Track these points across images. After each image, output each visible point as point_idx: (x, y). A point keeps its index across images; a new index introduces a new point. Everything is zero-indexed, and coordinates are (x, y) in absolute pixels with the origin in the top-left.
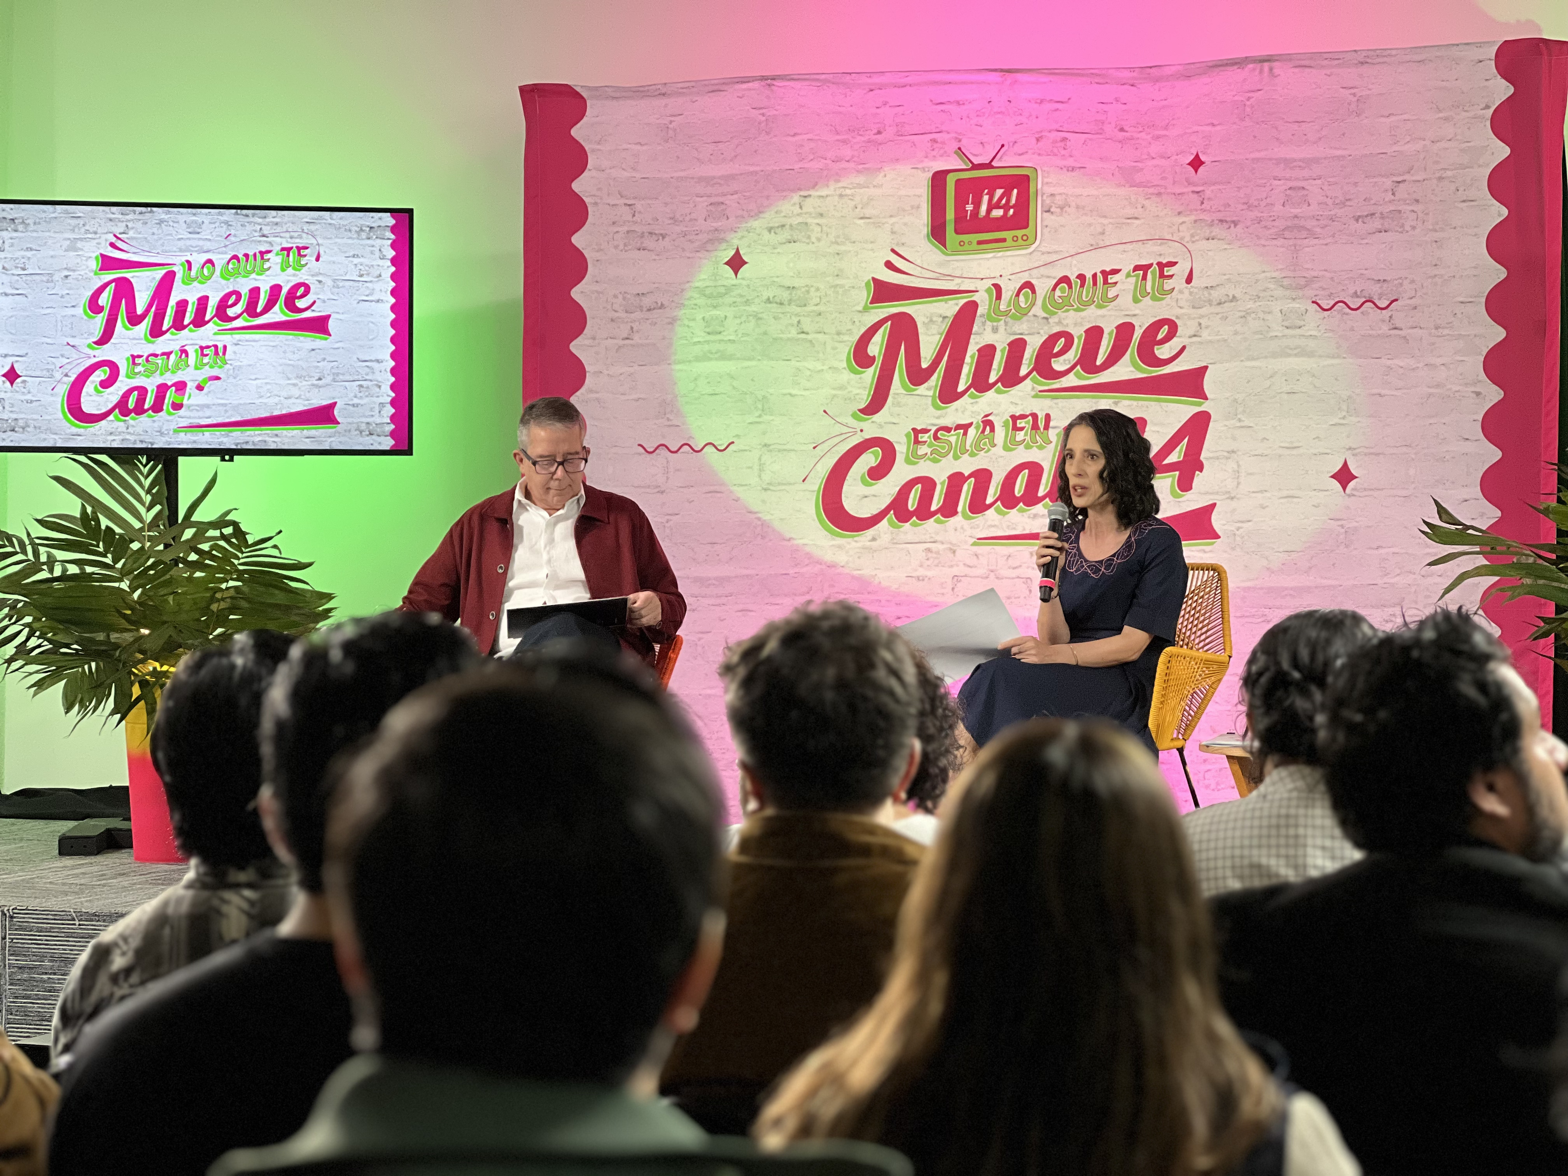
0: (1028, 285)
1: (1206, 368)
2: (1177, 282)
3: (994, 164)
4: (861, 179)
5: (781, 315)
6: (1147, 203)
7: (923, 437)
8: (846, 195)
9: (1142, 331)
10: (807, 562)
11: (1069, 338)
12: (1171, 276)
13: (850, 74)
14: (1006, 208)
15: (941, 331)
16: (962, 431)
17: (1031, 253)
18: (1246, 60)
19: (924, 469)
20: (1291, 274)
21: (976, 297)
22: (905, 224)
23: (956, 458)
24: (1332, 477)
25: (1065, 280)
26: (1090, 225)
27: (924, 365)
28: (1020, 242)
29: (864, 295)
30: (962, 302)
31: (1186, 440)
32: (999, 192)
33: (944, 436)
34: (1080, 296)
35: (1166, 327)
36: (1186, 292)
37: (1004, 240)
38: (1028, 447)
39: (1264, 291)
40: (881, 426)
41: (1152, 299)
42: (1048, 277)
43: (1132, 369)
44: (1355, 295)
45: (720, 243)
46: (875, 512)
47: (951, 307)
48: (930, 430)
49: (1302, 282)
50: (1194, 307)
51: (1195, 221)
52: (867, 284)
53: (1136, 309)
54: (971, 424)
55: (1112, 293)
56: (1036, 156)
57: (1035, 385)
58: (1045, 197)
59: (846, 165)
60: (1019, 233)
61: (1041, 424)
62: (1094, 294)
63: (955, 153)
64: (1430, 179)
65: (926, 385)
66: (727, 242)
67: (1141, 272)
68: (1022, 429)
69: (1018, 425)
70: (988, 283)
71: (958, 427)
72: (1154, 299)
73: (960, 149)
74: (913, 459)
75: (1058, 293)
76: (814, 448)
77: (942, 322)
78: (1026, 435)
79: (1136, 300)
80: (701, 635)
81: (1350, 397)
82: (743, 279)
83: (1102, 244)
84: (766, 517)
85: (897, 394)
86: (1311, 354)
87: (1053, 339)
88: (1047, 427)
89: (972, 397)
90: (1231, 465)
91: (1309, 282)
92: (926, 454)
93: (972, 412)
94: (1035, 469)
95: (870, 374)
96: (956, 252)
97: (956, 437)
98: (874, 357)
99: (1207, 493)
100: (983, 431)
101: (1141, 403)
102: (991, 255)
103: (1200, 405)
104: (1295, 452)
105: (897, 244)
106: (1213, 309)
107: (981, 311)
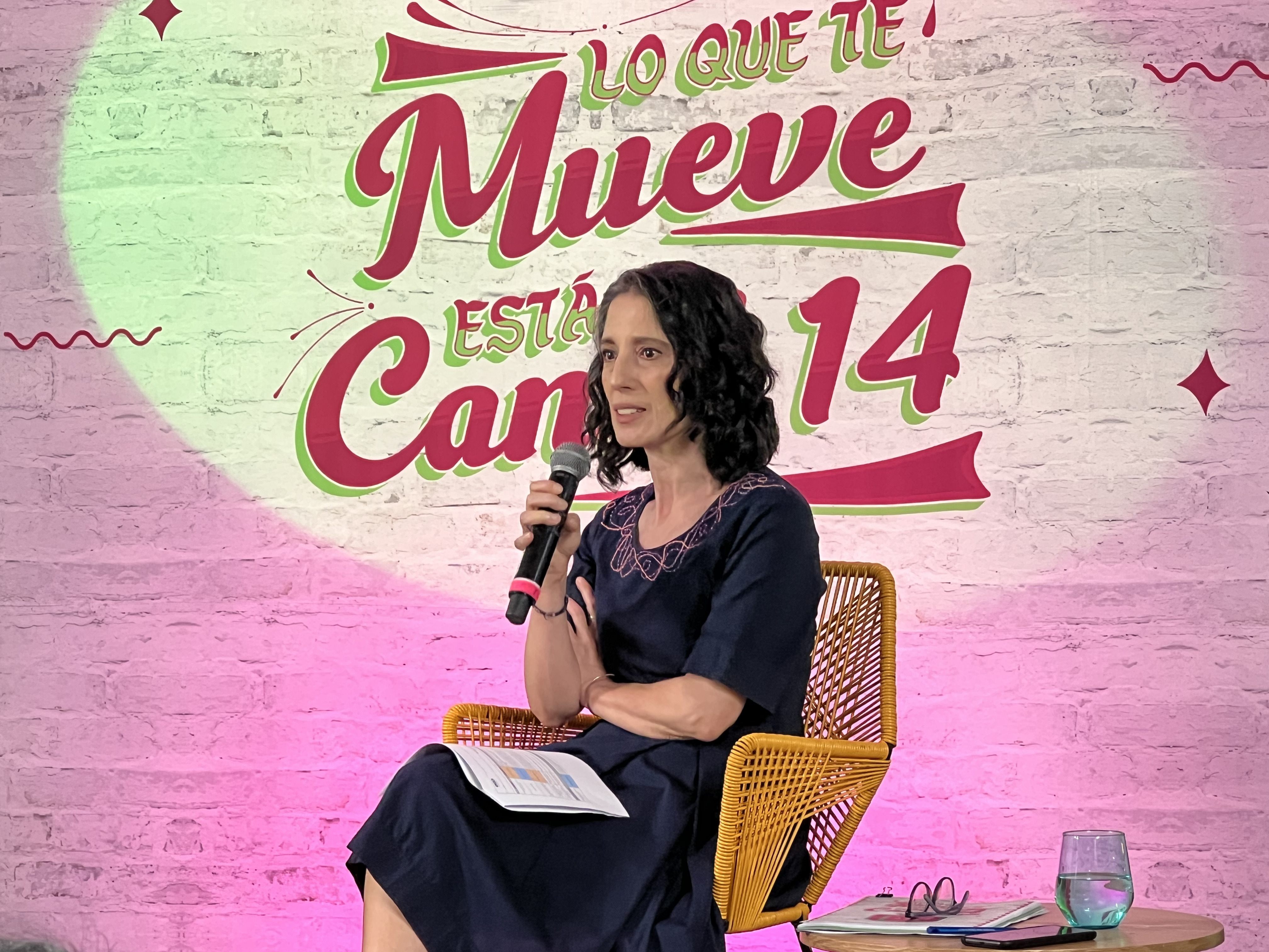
0: (652, 42)
1: (961, 187)
2: (909, 33)
5: (236, 104)
7: (474, 317)
9: (849, 122)
10: (283, 538)
11: (723, 136)
12: (898, 22)
15: (505, 126)
16: (540, 305)
19: (476, 374)
20: (1105, 16)
21: (562, 66)
23: (531, 353)
24: (1184, 384)
25: (715, 31)
27: (476, 188)
29: (374, 64)
30: (540, 74)
31: (928, 317)
33: (512, 314)
34: (741, 57)
35: (891, 113)
36: (925, 49)
39: (1060, 46)
40: (403, 298)
41: (864, 63)
42: (686, 27)
43: (834, 191)
44: (1220, 52)
46: (395, 451)
47: (520, 84)
48: (486, 304)
49: (1127, 30)
50: (937, 78)
52: (379, 44)
53: (836, 82)
54: (556, 292)
55: (796, 53)
57: (665, 221)
62: (763, 59)
65: (478, 223)
67: (846, 16)
70: (583, 41)
71: (535, 298)
72: (869, 63)
74: (458, 355)
75: (703, 55)
76: (293, 337)
77: (505, 111)
79: (838, 67)
80: (112, 667)
81: (1212, 239)
82: (172, 40)
84: (215, 460)
85: (431, 240)
86: (1144, 161)
87: (695, 138)
89: (557, 243)
90: (1008, 362)
91: (1138, 30)
92: (481, 346)
93: (559, 271)
95: (386, 206)
97: (530, 315)
98: (391, 174)
99: (965, 414)
100: (577, 305)
101: (849, 251)
103: (951, 254)
104: (1118, 339)
106: (970, 82)
107: (571, 89)
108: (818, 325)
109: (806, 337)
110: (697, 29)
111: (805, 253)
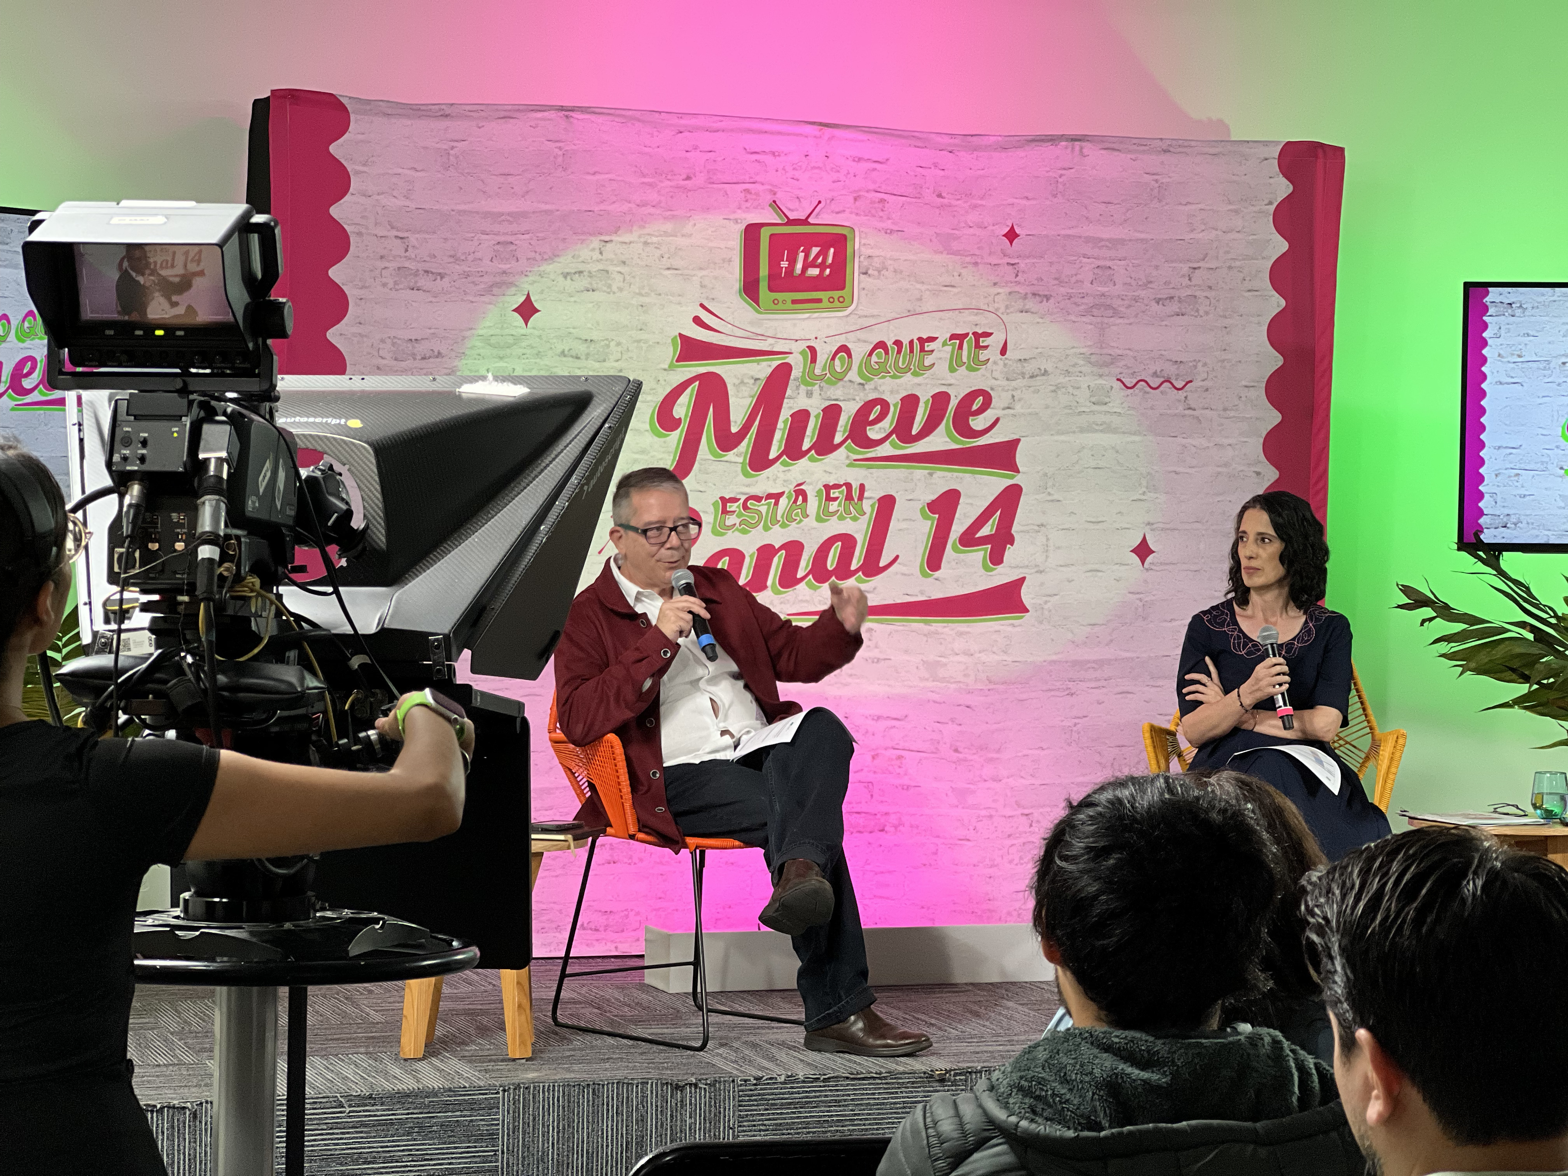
0: (844, 349)
1: (1018, 441)
2: (992, 354)
3: (810, 220)
4: (669, 227)
6: (964, 272)
7: (731, 507)
8: (652, 243)
9: (957, 401)
11: (885, 405)
12: (986, 347)
13: (660, 112)
14: (822, 266)
15: (753, 393)
16: (773, 501)
17: (847, 316)
18: (1062, 137)
19: (732, 540)
20: (1098, 351)
21: (789, 359)
22: (716, 278)
23: (766, 528)
24: (1131, 551)
25: (881, 345)
26: (907, 290)
27: (734, 429)
28: (837, 304)
29: (670, 352)
30: (775, 364)
31: (998, 513)
32: (815, 250)
33: (755, 505)
34: (896, 362)
35: (981, 398)
36: (1001, 363)
37: (819, 301)
38: (841, 518)
39: (1074, 366)
41: (967, 368)
42: (865, 341)
43: (948, 439)
44: (1155, 374)
45: (508, 288)
47: (763, 369)
48: (740, 499)
49: (1108, 359)
50: (1007, 380)
51: (1010, 293)
52: (674, 339)
53: (950, 378)
54: (783, 493)
55: (928, 361)
56: (853, 216)
57: (850, 454)
58: (862, 258)
59: (652, 210)
60: (836, 294)
61: (855, 494)
62: (910, 363)
63: (770, 205)
64: (1222, 267)
65: (735, 450)
66: (516, 286)
67: (958, 341)
68: (835, 499)
69: (832, 496)
70: (803, 345)
71: (769, 496)
72: (970, 369)
73: (774, 202)
74: (721, 529)
75: (874, 358)
77: (754, 384)
78: (839, 505)
79: (952, 370)
81: (1149, 474)
82: (534, 328)
83: (918, 310)
85: (705, 460)
86: (1116, 431)
87: (868, 406)
88: (861, 497)
89: (784, 464)
90: (1041, 538)
91: (1114, 360)
92: (735, 524)
93: (785, 481)
94: (848, 541)
95: (676, 438)
96: (769, 311)
97: (766, 507)
98: (680, 419)
99: (1017, 567)
100: (795, 501)
101: (956, 474)
102: (807, 315)
103: (1012, 477)
104: (1099, 526)
105: (707, 298)
106: (1025, 382)
107: (794, 374)
108: (937, 516)
109: (929, 523)
110: (871, 343)
111: (931, 474)
